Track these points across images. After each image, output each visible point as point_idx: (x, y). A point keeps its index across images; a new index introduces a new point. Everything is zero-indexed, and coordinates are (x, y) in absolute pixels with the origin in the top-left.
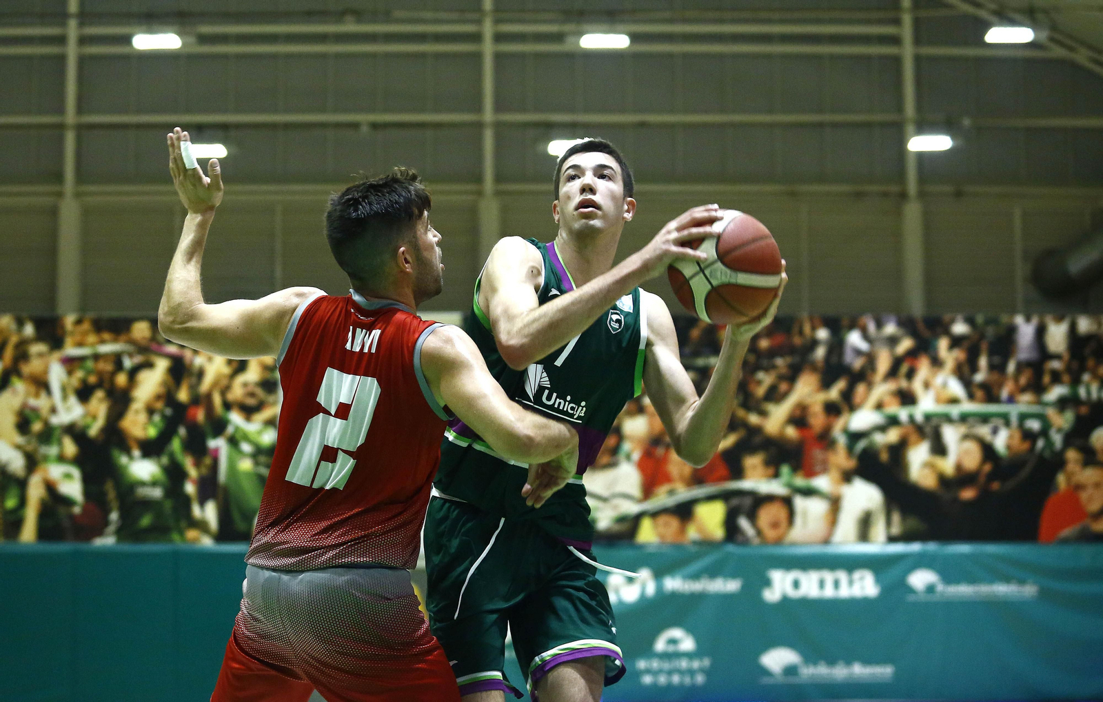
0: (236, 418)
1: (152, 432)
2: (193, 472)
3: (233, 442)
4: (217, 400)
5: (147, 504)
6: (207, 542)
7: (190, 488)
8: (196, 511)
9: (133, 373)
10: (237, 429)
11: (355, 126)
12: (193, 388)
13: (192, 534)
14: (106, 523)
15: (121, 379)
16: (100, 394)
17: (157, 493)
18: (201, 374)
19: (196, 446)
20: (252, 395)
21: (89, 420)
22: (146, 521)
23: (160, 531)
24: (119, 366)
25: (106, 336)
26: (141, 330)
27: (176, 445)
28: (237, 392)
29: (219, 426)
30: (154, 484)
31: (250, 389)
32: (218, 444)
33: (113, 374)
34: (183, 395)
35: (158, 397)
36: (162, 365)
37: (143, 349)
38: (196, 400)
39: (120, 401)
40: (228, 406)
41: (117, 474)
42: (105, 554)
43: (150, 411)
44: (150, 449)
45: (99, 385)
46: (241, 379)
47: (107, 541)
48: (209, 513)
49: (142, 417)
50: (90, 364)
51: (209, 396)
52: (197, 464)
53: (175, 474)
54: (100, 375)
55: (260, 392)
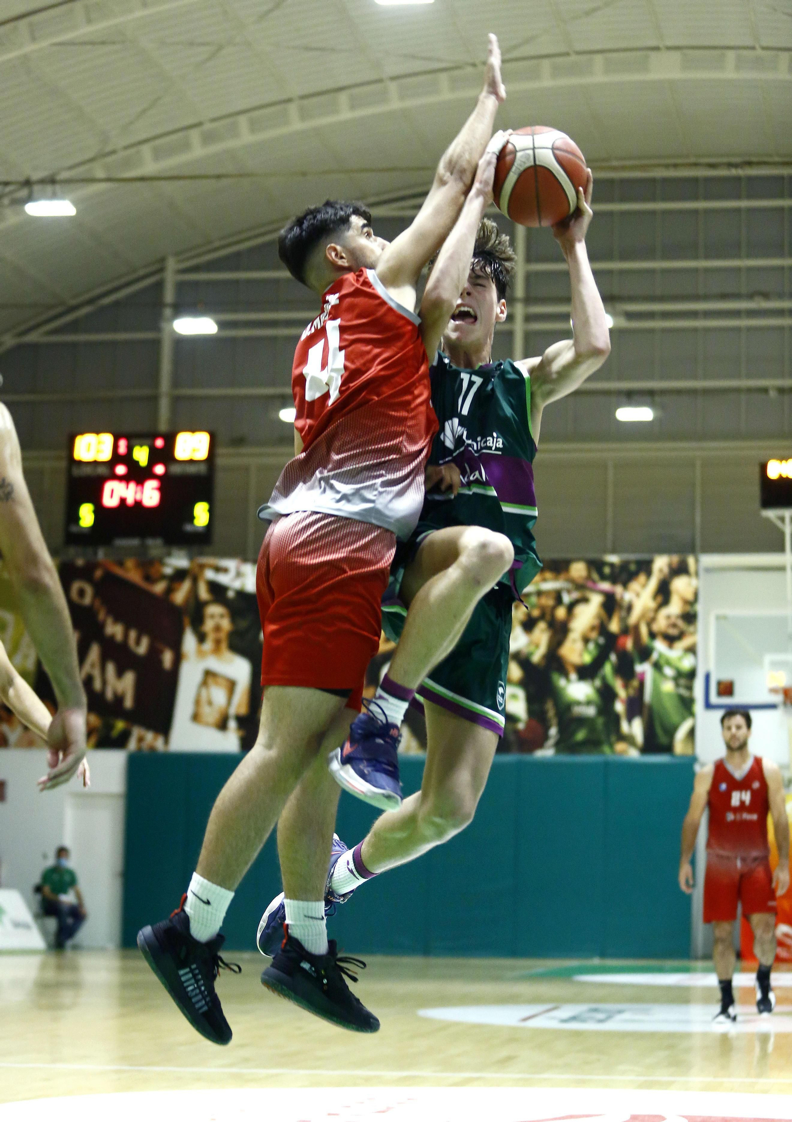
0: (660, 646)
1: (587, 659)
2: (622, 693)
3: (657, 666)
4: (644, 630)
5: (582, 721)
6: (633, 754)
7: (619, 707)
8: (625, 727)
9: (571, 608)
10: (661, 655)
11: (765, 390)
12: (623, 620)
13: (620, 747)
14: (546, 737)
15: (561, 613)
16: (542, 626)
17: (591, 711)
18: (630, 608)
19: (625, 670)
20: (674, 625)
21: (532, 648)
22: (581, 735)
23: (593, 744)
24: (559, 600)
25: (548, 575)
26: (578, 570)
27: (608, 669)
29: (645, 653)
30: (589, 703)
31: (673, 620)
32: (644, 668)
33: (554, 608)
34: (614, 626)
35: (593, 628)
36: (596, 600)
37: (579, 586)
38: (625, 630)
39: (560, 631)
40: (653, 635)
41: (554, 694)
42: (545, 765)
43: (586, 640)
44: (586, 673)
45: (542, 617)
46: (664, 612)
47: (547, 753)
48: (636, 728)
49: (579, 645)
50: (534, 599)
51: (636, 628)
52: (626, 686)
53: (607, 695)
55: (680, 623)
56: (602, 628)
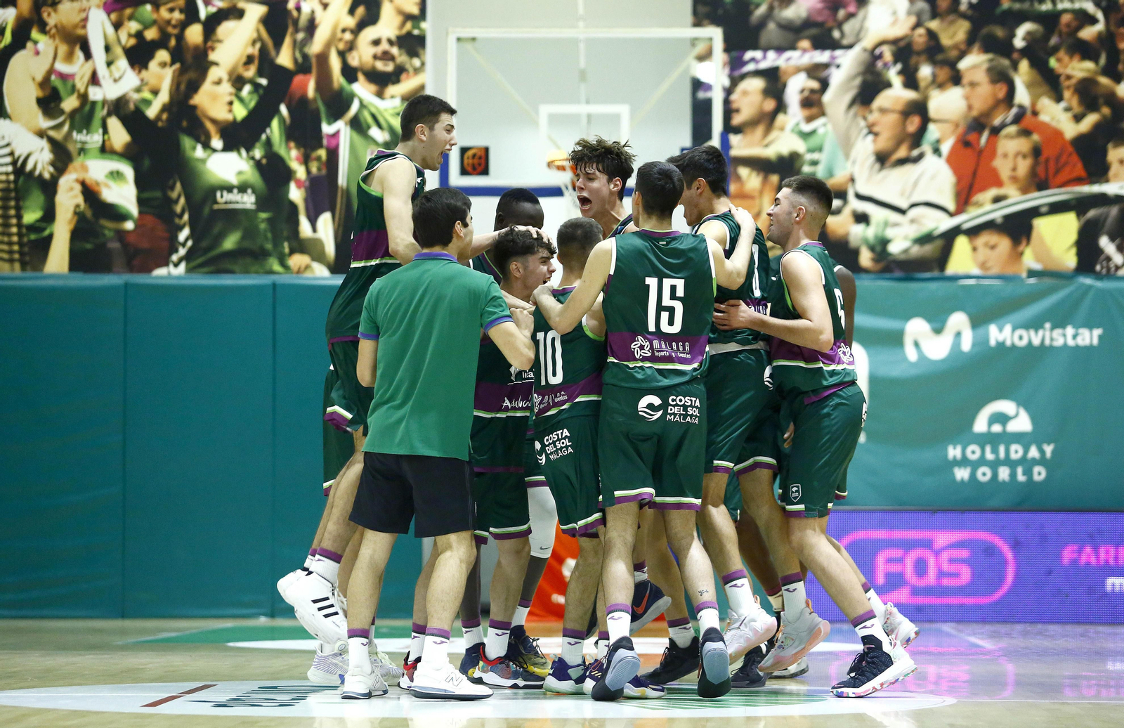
0: (362, 90)
1: (240, 112)
2: (301, 172)
3: (357, 125)
4: (335, 63)
5: (232, 217)
6: (320, 273)
7: (296, 194)
8: (305, 228)
9: (212, 25)
10: (362, 105)
13: (297, 260)
14: (173, 246)
15: (194, 34)
16: (162, 55)
17: (248, 201)
18: (311, 27)
19: (305, 133)
20: (386, 56)
21: (146, 95)
22: (230, 242)
23: (251, 256)
27: (275, 130)
28: (363, 55)
29: (338, 104)
30: (242, 189)
31: (385, 46)
32: (337, 129)
33: (184, 25)
34: (285, 58)
35: (249, 60)
36: (254, 13)
38: (304, 66)
39: (194, 66)
40: (350, 73)
41: (185, 171)
42: (169, 291)
43: (238, 80)
44: (236, 137)
45: (161, 43)
46: (369, 33)
47: (173, 272)
48: (325, 230)
49: (227, 88)
51: (323, 58)
52: (306, 160)
54: (163, 27)
55: (397, 52)
56: (264, 61)
